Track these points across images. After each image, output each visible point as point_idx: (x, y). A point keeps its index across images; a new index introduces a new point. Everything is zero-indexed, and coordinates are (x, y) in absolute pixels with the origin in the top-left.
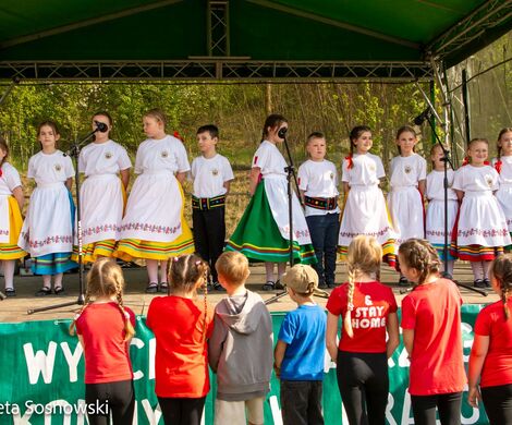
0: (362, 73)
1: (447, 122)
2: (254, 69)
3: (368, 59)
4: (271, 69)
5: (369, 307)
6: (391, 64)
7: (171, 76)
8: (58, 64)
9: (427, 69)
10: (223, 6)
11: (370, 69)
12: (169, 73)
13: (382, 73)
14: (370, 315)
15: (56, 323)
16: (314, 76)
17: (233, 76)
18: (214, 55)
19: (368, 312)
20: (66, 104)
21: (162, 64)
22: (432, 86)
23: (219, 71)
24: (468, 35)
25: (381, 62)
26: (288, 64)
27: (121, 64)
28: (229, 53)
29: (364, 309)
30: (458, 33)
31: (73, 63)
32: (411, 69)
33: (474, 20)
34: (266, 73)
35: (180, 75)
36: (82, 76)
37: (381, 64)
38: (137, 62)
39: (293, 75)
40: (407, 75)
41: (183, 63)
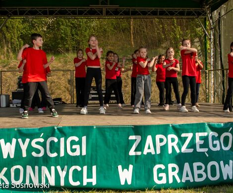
0: (172, 13)
1: (212, 37)
2: (121, 11)
3: (175, 7)
4: (129, 11)
6: (186, 9)
7: (82, 15)
8: (28, 9)
9: (203, 12)
11: (176, 12)
12: (81, 13)
13: (182, 13)
15: (16, 129)
16: (149, 15)
17: (111, 14)
18: (101, 4)
21: (78, 8)
22: (205, 20)
23: (104, 12)
26: (137, 9)
28: (109, 3)
31: (35, 8)
32: (195, 12)
34: (126, 13)
35: (86, 14)
36: (40, 14)
37: (181, 9)
38: (66, 7)
39: (139, 14)
40: (194, 15)
41: (87, 8)
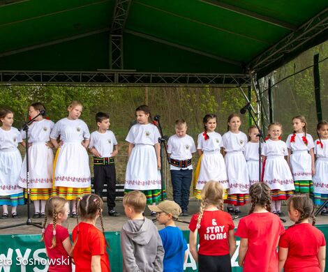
0: (206, 81)
1: (259, 112)
2: (138, 77)
3: (210, 72)
4: (149, 78)
5: (215, 226)
6: (224, 76)
7: (86, 82)
8: (15, 72)
9: (247, 79)
10: (120, 38)
11: (211, 79)
12: (85, 79)
13: (218, 81)
14: (216, 232)
16: (176, 82)
17: (125, 82)
18: (113, 68)
19: (214, 230)
20: (19, 98)
21: (81, 73)
22: (250, 90)
23: (116, 78)
24: (273, 57)
25: (218, 74)
26: (160, 75)
27: (55, 73)
28: (122, 67)
29: (212, 228)
30: (267, 56)
31: (25, 72)
32: (237, 79)
33: (277, 48)
34: (146, 80)
35: (92, 81)
36: (30, 80)
37: (218, 75)
38: (64, 72)
39: (163, 82)
40: (234, 83)
41: (94, 73)
